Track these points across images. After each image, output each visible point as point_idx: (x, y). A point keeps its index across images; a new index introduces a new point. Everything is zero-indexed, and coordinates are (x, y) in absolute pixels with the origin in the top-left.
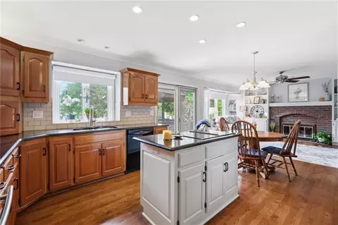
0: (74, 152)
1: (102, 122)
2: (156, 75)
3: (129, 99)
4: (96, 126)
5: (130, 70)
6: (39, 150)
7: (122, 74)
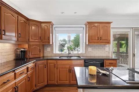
0: (57, 68)
1: (75, 54)
2: (109, 23)
3: (89, 41)
4: (72, 55)
5: (89, 23)
6: (43, 65)
7: (86, 26)
